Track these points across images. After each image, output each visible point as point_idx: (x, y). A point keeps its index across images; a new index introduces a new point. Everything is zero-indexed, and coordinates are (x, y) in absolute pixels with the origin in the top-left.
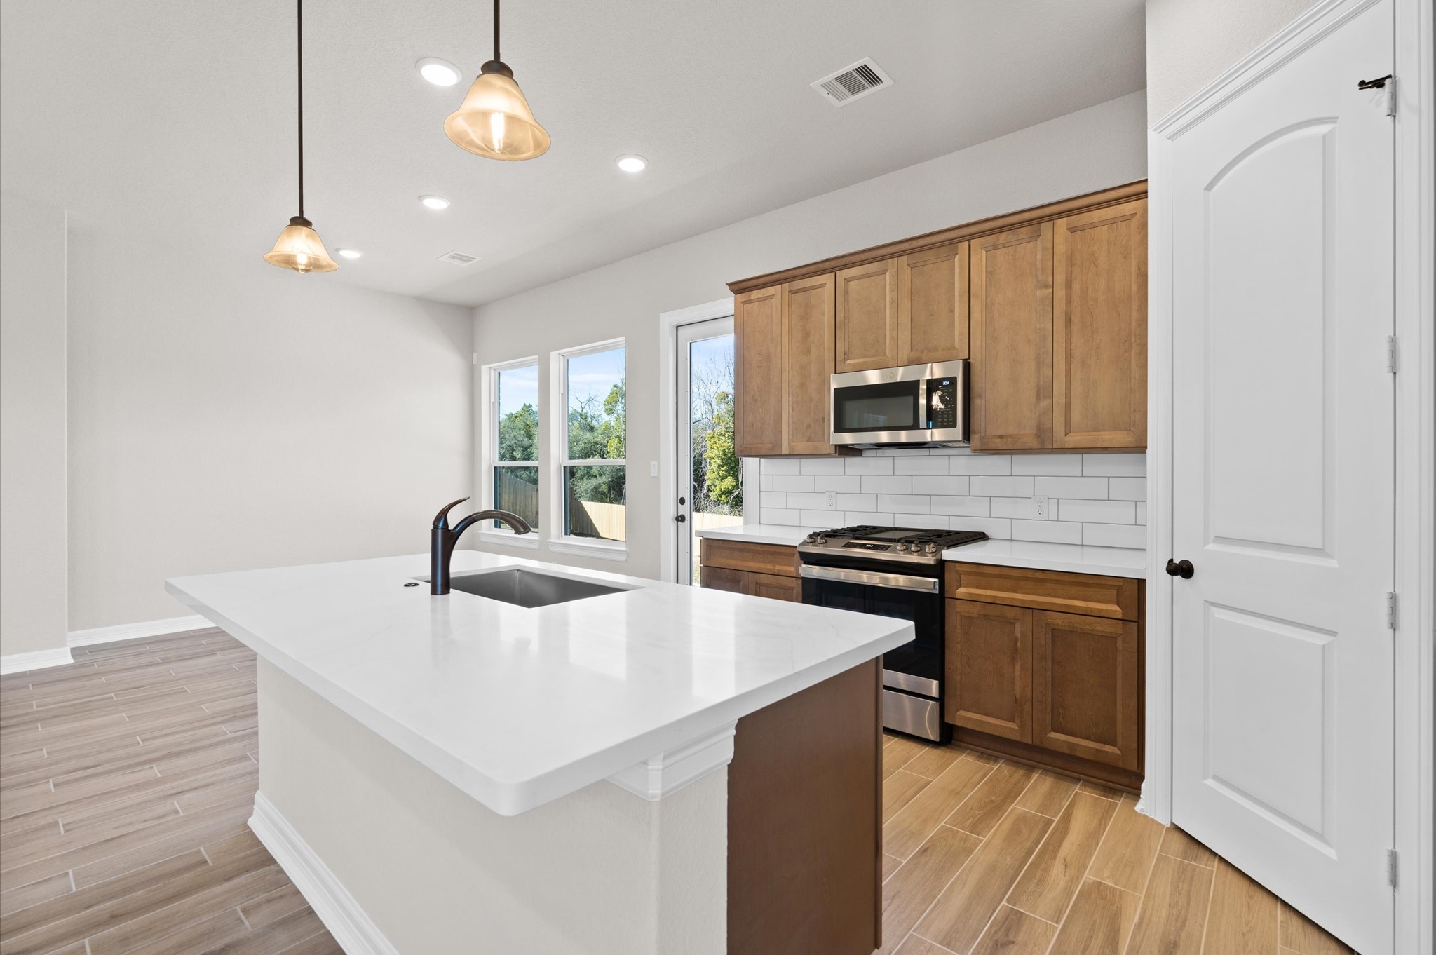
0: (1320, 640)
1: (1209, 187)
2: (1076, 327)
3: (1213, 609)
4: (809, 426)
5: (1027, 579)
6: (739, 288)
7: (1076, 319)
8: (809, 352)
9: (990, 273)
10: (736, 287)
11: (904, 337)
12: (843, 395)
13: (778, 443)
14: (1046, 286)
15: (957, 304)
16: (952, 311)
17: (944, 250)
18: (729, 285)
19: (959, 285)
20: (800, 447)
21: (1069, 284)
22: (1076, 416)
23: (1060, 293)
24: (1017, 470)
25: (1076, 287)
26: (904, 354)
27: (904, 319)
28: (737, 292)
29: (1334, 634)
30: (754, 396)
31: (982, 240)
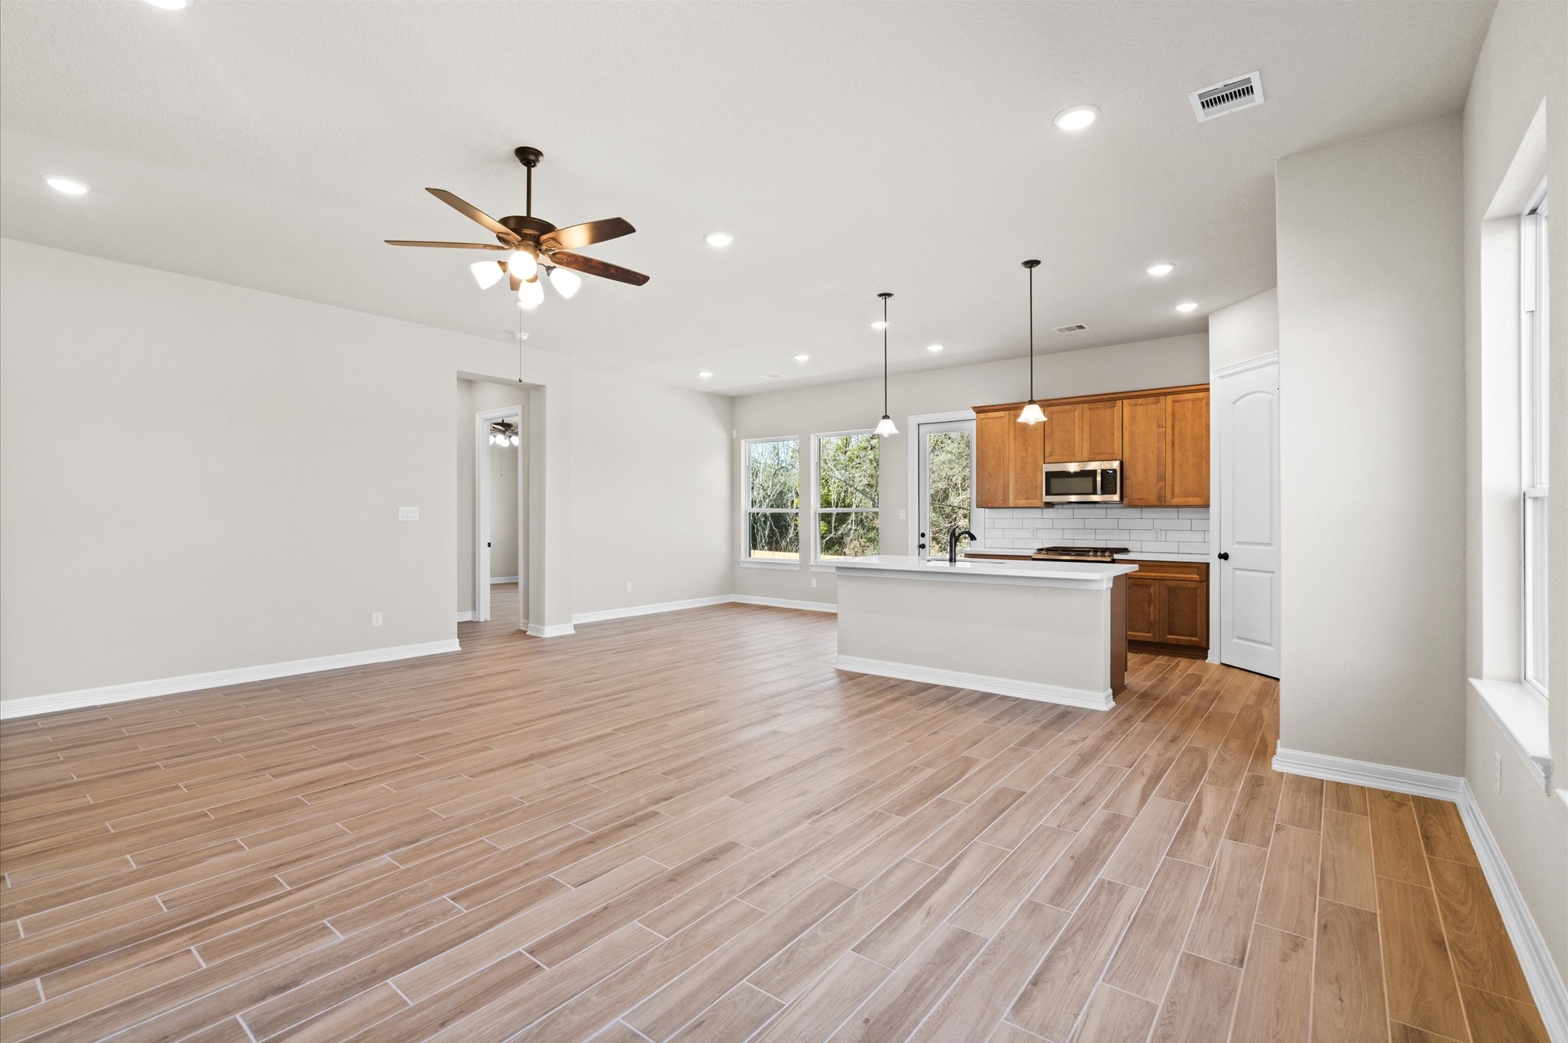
0: (1269, 575)
1: (1234, 403)
2: (1176, 448)
3: (1236, 571)
4: (1027, 491)
5: (1156, 566)
6: (979, 410)
7: (1176, 444)
8: (1027, 450)
9: (1133, 418)
10: (978, 409)
11: (1086, 446)
12: (1050, 475)
13: (1005, 499)
14: (1163, 427)
15: (1116, 431)
16: (1113, 434)
17: (1108, 404)
18: (974, 408)
19: (1117, 422)
20: (1022, 502)
21: (1173, 427)
22: (1177, 490)
23: (1169, 431)
24: (1144, 515)
25: (1177, 428)
26: (1086, 456)
27: (1086, 435)
28: (978, 412)
29: (1273, 572)
30: (990, 473)
31: (1129, 400)
